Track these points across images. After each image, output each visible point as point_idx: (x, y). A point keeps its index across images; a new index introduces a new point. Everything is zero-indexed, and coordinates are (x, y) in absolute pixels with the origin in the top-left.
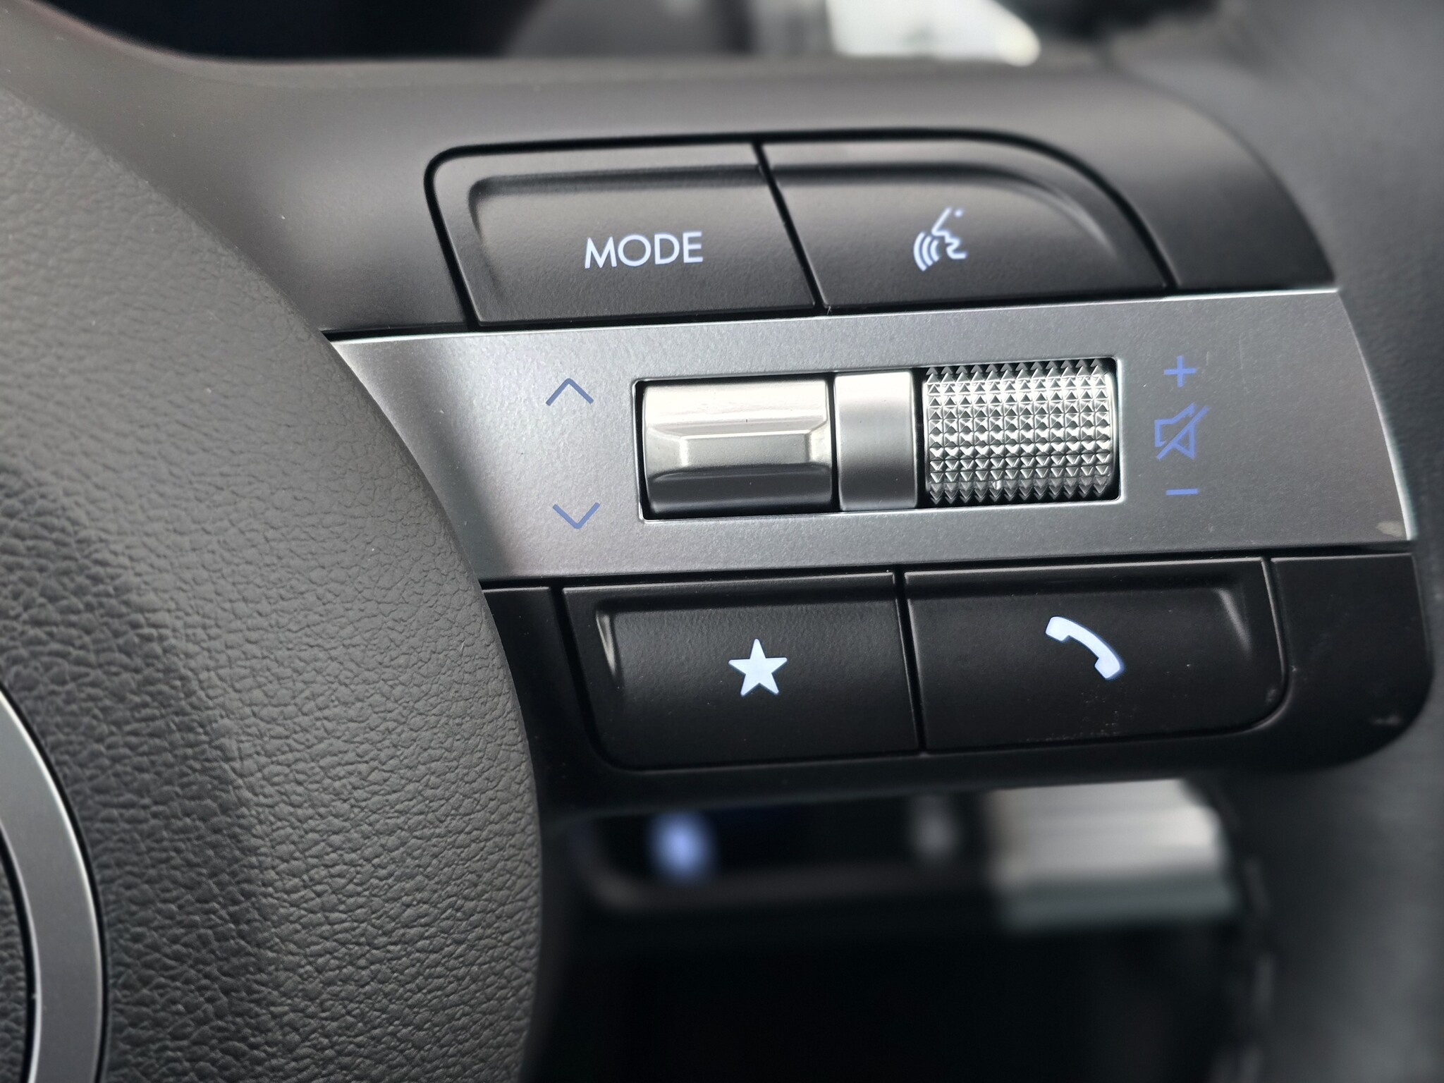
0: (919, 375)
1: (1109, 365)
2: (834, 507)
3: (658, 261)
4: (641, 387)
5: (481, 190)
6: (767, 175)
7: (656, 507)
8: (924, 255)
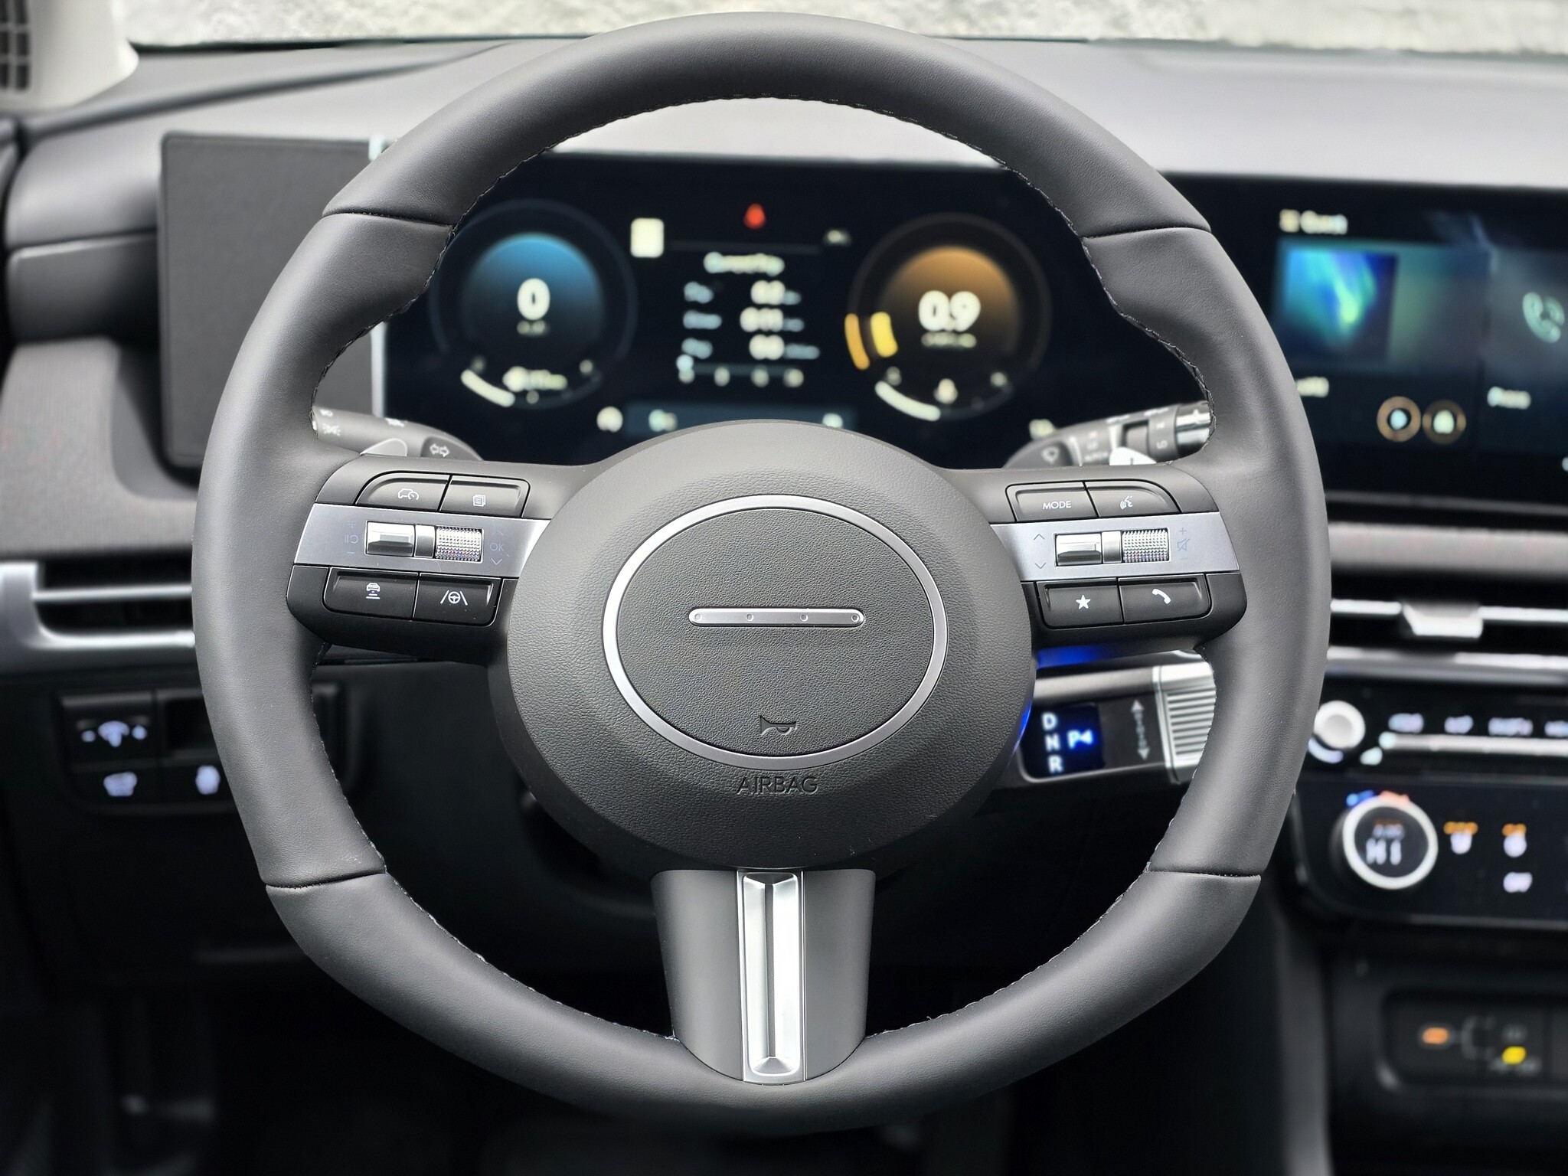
0: (1122, 532)
1: (1166, 530)
2: (1102, 563)
3: (1061, 507)
4: (1056, 536)
5: (1018, 493)
6: (1086, 489)
7: (1059, 564)
8: (1123, 506)
